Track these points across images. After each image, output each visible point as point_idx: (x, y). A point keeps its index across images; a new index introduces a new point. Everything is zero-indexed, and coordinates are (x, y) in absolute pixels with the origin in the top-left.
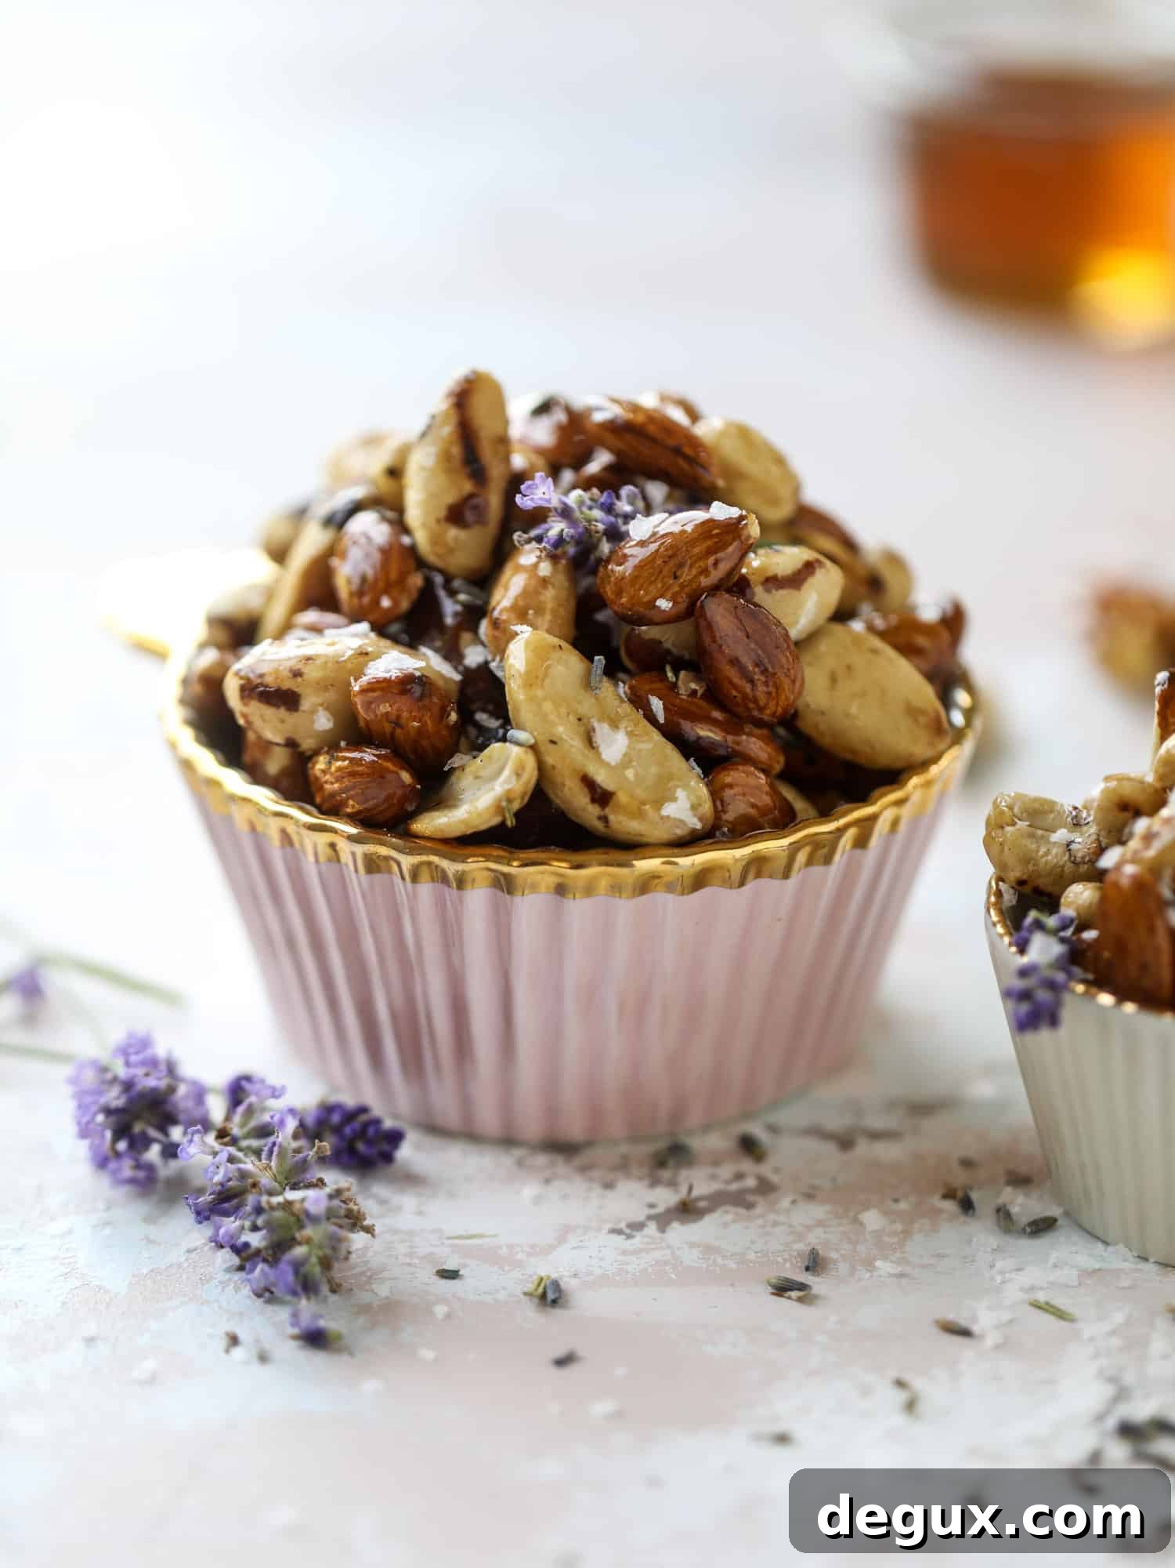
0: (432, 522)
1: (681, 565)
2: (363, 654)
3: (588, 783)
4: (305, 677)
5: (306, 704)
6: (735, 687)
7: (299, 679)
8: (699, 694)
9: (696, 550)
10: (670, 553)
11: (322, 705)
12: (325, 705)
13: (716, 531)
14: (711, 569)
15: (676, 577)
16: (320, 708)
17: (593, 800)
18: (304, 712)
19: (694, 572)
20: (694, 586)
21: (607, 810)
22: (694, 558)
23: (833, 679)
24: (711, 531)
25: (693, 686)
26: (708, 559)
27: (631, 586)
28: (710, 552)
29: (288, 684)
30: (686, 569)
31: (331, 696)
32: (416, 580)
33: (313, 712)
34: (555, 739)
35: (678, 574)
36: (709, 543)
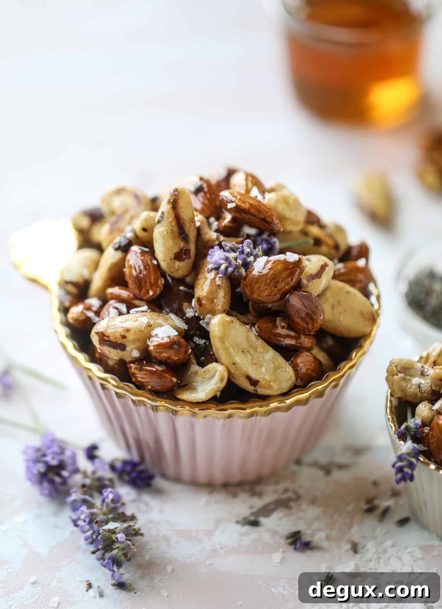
0: (168, 260)
1: (277, 282)
2: (149, 326)
3: (249, 378)
4: (128, 338)
5: (128, 349)
6: (301, 326)
7: (125, 340)
8: (286, 327)
9: (283, 276)
10: (272, 277)
11: (135, 348)
12: (136, 348)
13: (290, 267)
14: (290, 282)
15: (276, 287)
16: (134, 350)
17: (251, 385)
18: (127, 351)
19: (283, 284)
20: (284, 290)
21: (257, 388)
22: (282, 279)
23: (333, 307)
24: (288, 266)
25: (283, 324)
26: (288, 278)
27: (257, 290)
28: (288, 276)
29: (120, 341)
30: (279, 284)
31: (138, 344)
32: (162, 281)
33: (132, 350)
34: (235, 363)
35: (277, 285)
36: (288, 272)
